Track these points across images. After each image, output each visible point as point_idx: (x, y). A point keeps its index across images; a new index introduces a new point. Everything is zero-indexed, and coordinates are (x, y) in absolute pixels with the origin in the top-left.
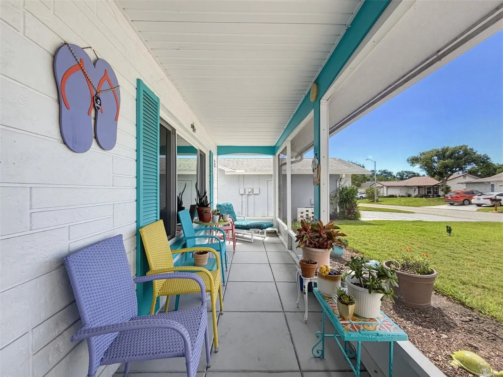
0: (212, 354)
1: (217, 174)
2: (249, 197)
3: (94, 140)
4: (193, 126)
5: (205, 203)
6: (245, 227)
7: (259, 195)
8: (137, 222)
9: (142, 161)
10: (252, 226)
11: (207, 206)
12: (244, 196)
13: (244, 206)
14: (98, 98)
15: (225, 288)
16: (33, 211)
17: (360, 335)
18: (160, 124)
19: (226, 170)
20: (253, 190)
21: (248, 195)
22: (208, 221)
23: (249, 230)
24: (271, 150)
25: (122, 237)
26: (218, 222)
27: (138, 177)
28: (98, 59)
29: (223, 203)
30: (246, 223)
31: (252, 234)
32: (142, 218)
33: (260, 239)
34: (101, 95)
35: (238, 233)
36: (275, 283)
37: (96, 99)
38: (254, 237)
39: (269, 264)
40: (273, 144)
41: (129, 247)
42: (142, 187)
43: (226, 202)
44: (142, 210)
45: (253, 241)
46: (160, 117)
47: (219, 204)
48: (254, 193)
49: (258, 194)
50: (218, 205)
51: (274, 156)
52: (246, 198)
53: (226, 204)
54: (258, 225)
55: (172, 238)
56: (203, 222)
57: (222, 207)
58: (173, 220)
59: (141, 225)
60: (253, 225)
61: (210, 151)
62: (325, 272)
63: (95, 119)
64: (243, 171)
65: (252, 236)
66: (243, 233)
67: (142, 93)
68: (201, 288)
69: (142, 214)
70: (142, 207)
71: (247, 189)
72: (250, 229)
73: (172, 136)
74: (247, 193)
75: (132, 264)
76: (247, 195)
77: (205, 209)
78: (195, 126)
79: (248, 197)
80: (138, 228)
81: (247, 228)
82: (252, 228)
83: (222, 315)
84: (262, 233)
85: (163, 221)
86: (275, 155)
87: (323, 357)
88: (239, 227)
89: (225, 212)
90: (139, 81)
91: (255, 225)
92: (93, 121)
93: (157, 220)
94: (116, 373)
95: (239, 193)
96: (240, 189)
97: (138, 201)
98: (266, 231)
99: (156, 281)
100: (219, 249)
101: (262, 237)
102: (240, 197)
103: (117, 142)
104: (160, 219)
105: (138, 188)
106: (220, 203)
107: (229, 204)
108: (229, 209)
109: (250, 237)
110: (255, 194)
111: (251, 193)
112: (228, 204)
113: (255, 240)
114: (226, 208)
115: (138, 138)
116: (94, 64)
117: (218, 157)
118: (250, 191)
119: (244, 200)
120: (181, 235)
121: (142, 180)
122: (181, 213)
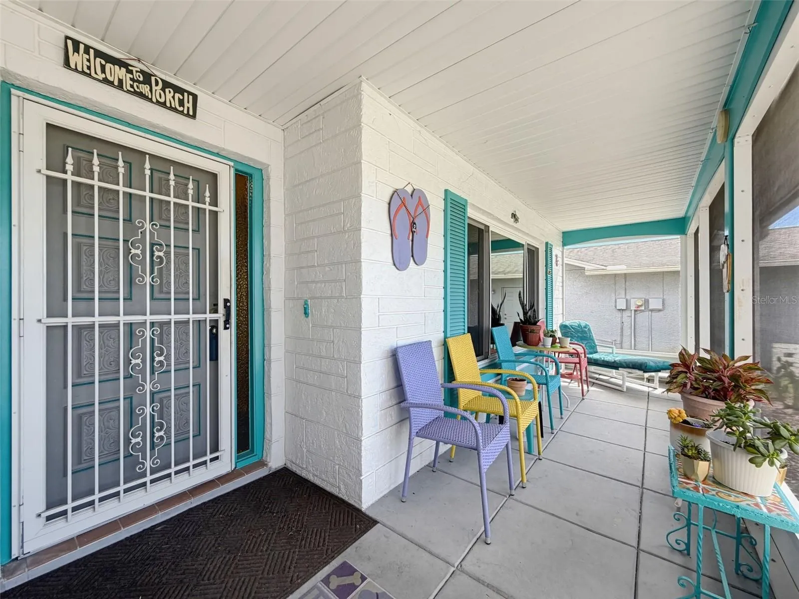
0: (518, 488)
1: (563, 277)
2: (638, 315)
3: (412, 258)
4: (514, 216)
5: (532, 320)
6: (610, 364)
7: (661, 313)
8: (445, 332)
9: (449, 271)
10: (624, 364)
11: (535, 323)
12: (627, 313)
13: (627, 332)
14: (415, 224)
15: (552, 437)
16: (380, 314)
17: (704, 498)
18: (468, 224)
19: (587, 267)
20: (646, 302)
21: (635, 311)
22: (537, 345)
23: (618, 370)
24: (678, 225)
25: (431, 344)
26: (550, 347)
27: (445, 288)
28: (414, 189)
29: (571, 323)
30: (614, 358)
31: (623, 378)
32: (449, 329)
33: (646, 389)
34: (416, 221)
35: (600, 374)
36: (644, 453)
37: (413, 224)
38: (627, 384)
39: (644, 428)
40: (680, 214)
41: (437, 353)
42: (449, 298)
43: (577, 321)
44: (449, 321)
45: (625, 390)
46: (468, 217)
47: (564, 323)
48: (651, 308)
49: (660, 310)
50: (562, 325)
51: (684, 236)
52: (631, 316)
53: (577, 325)
54: (637, 362)
55: (485, 359)
56: (528, 345)
57: (570, 329)
58: (486, 339)
59: (448, 335)
60: (625, 362)
61: (547, 243)
62: (676, 417)
63: (412, 241)
64: (624, 267)
65: (623, 380)
66: (610, 375)
67: (449, 201)
68: (504, 410)
69: (449, 325)
70: (449, 317)
71: (632, 301)
72: (620, 369)
73: (485, 234)
74: (633, 308)
75: (440, 372)
76: (633, 312)
77: (533, 327)
78: (518, 214)
79: (635, 314)
80: (445, 337)
81: (614, 366)
82: (624, 368)
83: (539, 461)
84: (650, 380)
85: (471, 335)
86: (686, 235)
87: (689, 554)
88: (599, 362)
89: (575, 336)
90: (446, 191)
91: (631, 363)
92: (411, 242)
93: (464, 333)
94: (427, 465)
95: (616, 307)
96: (617, 300)
97: (445, 311)
98: (660, 378)
99: (461, 389)
100: (545, 382)
101: (649, 387)
102: (619, 314)
103: (428, 243)
104: (468, 332)
105: (445, 298)
106: (567, 323)
107: (583, 325)
108: (584, 332)
109: (620, 382)
110: (652, 310)
111: (643, 308)
112: (581, 324)
113: (628, 389)
114: (577, 331)
115: (445, 249)
116: (412, 196)
117: (563, 249)
118: (640, 304)
119: (626, 320)
120: (495, 360)
121: (449, 290)
122: (496, 330)
